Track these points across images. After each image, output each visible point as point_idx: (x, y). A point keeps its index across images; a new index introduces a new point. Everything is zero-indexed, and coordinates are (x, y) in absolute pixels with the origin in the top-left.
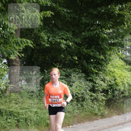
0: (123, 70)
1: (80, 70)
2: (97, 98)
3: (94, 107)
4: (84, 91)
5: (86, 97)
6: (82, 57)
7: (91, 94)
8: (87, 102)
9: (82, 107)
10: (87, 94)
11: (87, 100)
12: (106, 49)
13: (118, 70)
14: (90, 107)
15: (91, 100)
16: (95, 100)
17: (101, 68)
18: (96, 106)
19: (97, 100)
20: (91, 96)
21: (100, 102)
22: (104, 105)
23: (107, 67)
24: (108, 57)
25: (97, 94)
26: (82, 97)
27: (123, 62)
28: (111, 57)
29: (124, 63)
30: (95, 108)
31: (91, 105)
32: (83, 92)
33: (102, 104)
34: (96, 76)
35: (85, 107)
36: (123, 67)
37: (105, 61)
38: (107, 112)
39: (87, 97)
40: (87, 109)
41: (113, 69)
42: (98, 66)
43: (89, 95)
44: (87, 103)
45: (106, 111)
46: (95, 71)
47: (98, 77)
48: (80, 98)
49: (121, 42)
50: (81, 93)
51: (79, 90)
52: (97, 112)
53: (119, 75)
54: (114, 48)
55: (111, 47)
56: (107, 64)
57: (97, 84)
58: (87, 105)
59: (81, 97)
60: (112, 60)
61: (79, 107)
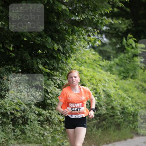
0: (96, 68)
1: (18, 68)
2: (49, 118)
3: (44, 134)
4: (26, 107)
5: (29, 117)
6: (22, 46)
7: (39, 112)
8: (31, 125)
9: (23, 135)
10: (31, 112)
11: (31, 122)
12: (65, 32)
13: (87, 69)
14: (36, 135)
15: (40, 123)
16: (46, 121)
17: (57, 65)
18: (48, 133)
19: (50, 121)
20: (39, 115)
21: (56, 125)
22: (62, 131)
23: (67, 64)
24: (69, 46)
25: (50, 111)
26: (23, 117)
27: (97, 54)
28: (75, 45)
29: (99, 56)
30: (47, 136)
31: (38, 130)
32: (25, 109)
33: (59, 129)
34: (48, 80)
35: (29, 134)
36: (97, 64)
37: (63, 53)
38: (68, 142)
39: (32, 116)
40: (32, 138)
41: (79, 67)
42: (52, 62)
43: (35, 113)
44: (33, 127)
45: (66, 142)
46: (44, 69)
47: (51, 82)
48: (19, 118)
49: (93, 19)
50: (21, 110)
51: (18, 104)
52: (49, 143)
53: (88, 78)
54: (80, 29)
55: (73, 28)
56: (67, 59)
57: (50, 94)
58: (31, 131)
59: (21, 117)
60: (76, 50)
61: (18, 136)
